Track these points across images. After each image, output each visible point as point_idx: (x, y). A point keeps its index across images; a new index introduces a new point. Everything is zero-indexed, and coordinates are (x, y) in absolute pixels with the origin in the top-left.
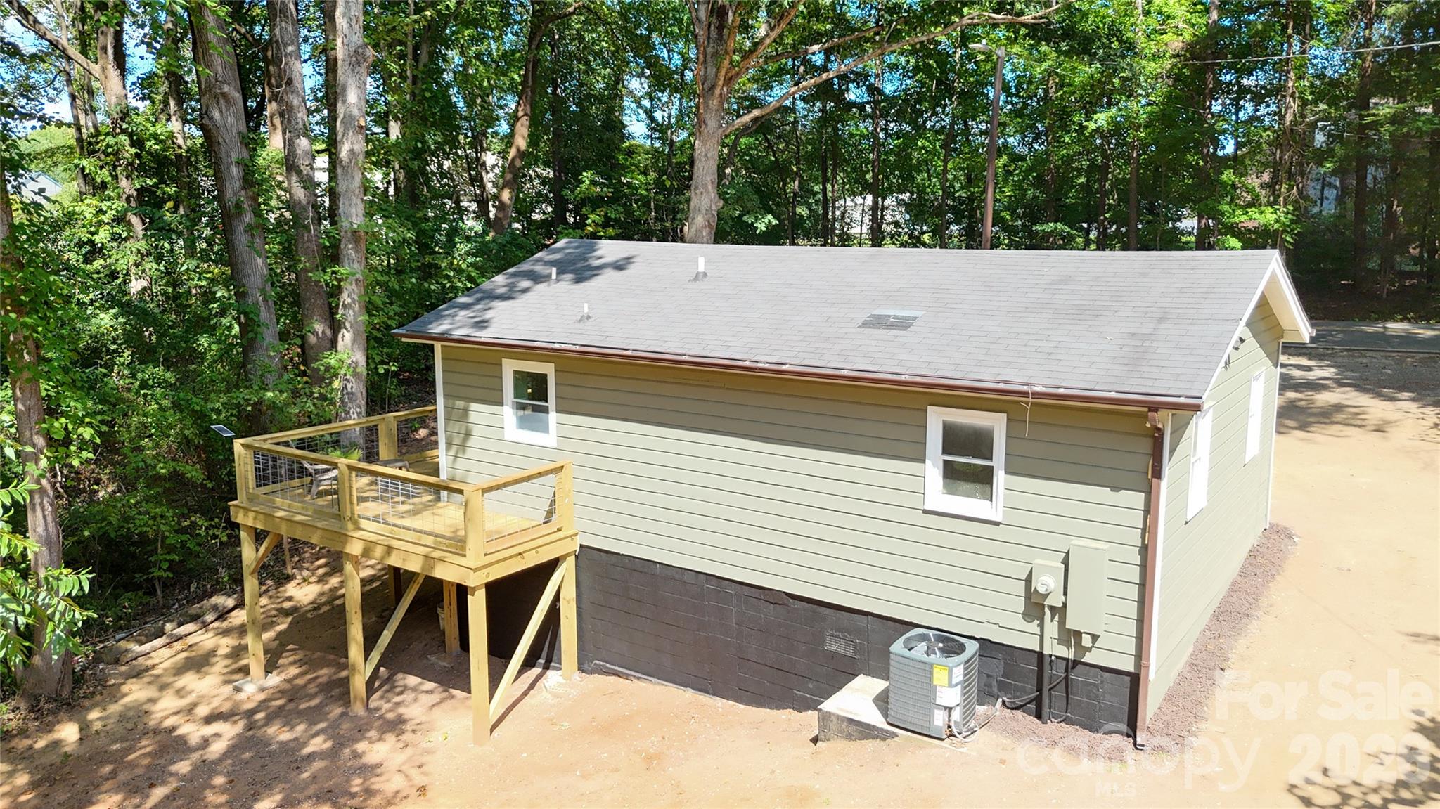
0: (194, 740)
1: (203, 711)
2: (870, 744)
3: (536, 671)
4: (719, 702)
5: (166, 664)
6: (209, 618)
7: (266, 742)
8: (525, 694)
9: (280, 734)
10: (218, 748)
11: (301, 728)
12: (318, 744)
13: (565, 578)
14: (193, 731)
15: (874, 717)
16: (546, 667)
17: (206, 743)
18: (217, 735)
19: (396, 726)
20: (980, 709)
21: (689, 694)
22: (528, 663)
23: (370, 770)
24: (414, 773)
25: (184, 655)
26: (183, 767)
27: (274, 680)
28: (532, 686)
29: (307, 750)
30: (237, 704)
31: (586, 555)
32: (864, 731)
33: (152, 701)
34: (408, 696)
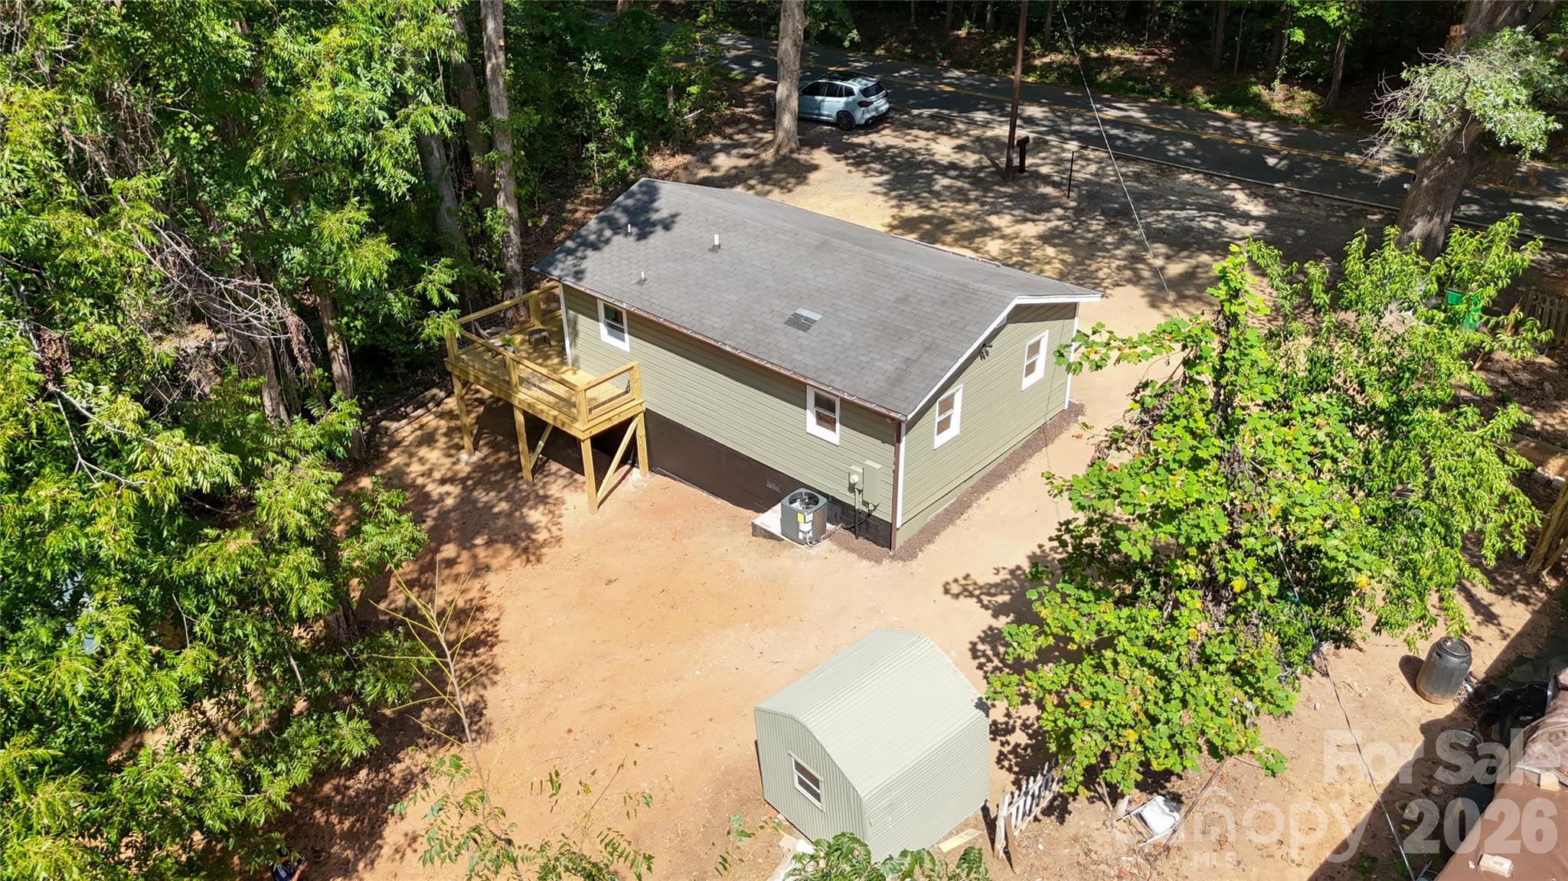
0: (435, 495)
1: (437, 475)
2: (773, 542)
3: (627, 467)
4: (720, 502)
5: (411, 438)
6: (430, 405)
7: (476, 501)
8: (620, 482)
9: (482, 496)
10: (450, 502)
11: (493, 494)
12: (504, 506)
13: (638, 427)
14: (434, 490)
15: (776, 529)
16: (633, 466)
17: (441, 498)
18: (448, 494)
19: (544, 500)
20: (829, 526)
21: (705, 494)
22: (622, 462)
23: (531, 528)
24: (554, 529)
25: (419, 433)
26: (433, 513)
27: (478, 455)
28: (623, 478)
29: (496, 510)
30: (456, 474)
31: (648, 414)
32: (771, 536)
33: (408, 465)
34: (551, 479)
